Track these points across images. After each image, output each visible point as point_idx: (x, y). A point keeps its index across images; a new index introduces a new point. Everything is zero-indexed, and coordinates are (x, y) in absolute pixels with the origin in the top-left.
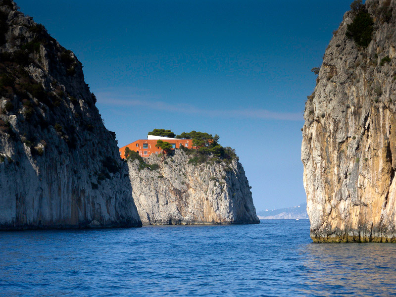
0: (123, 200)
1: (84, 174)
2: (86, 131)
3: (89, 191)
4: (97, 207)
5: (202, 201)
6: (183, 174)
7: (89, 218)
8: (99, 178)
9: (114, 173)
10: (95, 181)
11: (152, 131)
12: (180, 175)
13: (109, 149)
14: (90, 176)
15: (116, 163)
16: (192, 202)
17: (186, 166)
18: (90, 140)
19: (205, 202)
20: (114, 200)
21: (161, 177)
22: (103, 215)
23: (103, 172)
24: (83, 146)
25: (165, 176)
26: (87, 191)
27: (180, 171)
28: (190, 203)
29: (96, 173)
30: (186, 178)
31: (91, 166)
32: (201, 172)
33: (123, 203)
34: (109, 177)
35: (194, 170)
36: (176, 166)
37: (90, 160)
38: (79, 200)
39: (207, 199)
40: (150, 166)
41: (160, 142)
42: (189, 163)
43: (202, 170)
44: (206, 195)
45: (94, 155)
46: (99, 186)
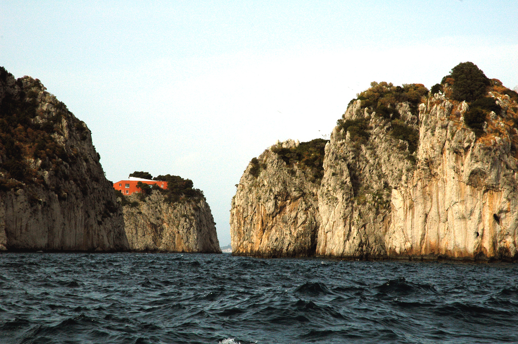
0: (118, 233)
1: (92, 213)
2: (94, 182)
3: (95, 226)
4: (101, 237)
5: (174, 234)
6: (159, 211)
7: (95, 246)
8: (102, 217)
9: (113, 213)
10: (99, 219)
11: (132, 173)
12: (156, 212)
13: (109, 195)
14: (96, 215)
15: (113, 205)
16: (166, 235)
17: (162, 205)
18: (96, 189)
19: (177, 235)
20: (113, 232)
21: (140, 213)
22: (105, 243)
23: (105, 212)
24: (92, 193)
25: (143, 212)
26: (94, 226)
27: (156, 208)
28: (164, 236)
29: (100, 213)
30: (161, 214)
31: (97, 208)
32: (174, 210)
33: (118, 235)
34: (110, 216)
35: (168, 208)
36: (153, 204)
37: (97, 203)
38: (88, 233)
39: (178, 232)
40: (131, 203)
41: (140, 183)
42: (164, 202)
43: (175, 208)
44: (178, 229)
45: (99, 199)
46: (103, 222)
